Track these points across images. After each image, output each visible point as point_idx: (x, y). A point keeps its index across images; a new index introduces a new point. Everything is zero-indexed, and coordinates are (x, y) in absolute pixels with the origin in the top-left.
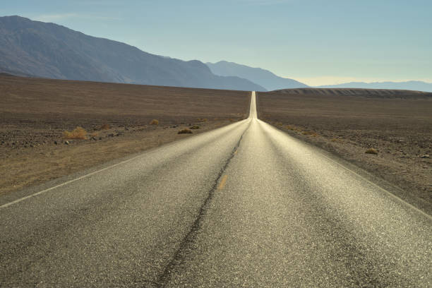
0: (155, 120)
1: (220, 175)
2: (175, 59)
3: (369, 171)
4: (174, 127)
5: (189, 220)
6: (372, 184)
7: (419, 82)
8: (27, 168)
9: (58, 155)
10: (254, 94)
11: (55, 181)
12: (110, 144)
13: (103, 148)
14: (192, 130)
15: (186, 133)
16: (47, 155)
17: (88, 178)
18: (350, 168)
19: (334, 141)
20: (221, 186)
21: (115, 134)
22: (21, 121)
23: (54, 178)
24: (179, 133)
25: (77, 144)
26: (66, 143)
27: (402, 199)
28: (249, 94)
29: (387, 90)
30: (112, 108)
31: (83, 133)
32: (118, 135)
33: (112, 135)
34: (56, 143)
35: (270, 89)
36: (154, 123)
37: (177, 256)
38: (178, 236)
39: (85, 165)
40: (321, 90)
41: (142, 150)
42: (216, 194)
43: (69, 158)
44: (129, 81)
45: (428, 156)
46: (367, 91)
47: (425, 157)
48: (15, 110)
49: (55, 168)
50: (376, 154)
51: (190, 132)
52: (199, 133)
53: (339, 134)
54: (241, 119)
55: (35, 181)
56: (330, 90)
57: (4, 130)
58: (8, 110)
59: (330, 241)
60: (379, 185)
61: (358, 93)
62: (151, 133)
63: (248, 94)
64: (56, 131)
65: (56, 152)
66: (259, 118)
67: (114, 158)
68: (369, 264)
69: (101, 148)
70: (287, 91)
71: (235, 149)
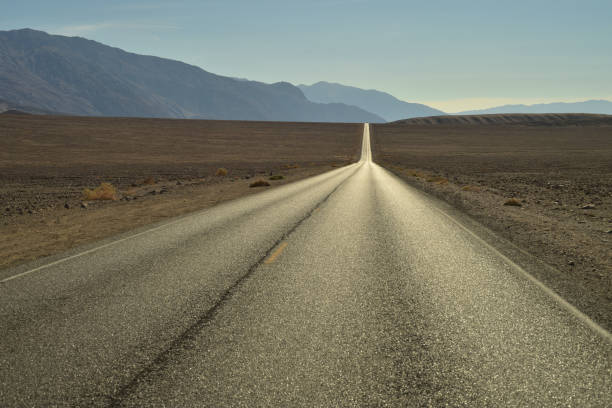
0: (223, 169)
1: (277, 244)
2: (254, 82)
3: (496, 230)
4: (247, 178)
5: (202, 307)
6: (490, 247)
7: (601, 101)
8: (13, 243)
9: (65, 223)
10: (367, 127)
11: (41, 260)
12: (146, 205)
13: (134, 211)
14: (270, 182)
15: (261, 186)
16: (49, 224)
17: (91, 254)
19: (466, 190)
20: (272, 258)
21: (158, 190)
22: (33, 178)
23: (45, 256)
24: (252, 186)
25: (100, 207)
26: (83, 206)
27: (523, 268)
28: (360, 127)
29: (556, 115)
30: (167, 154)
31: (109, 189)
32: (161, 192)
33: (153, 193)
34: (67, 206)
35: (390, 119)
36: (221, 174)
37: (161, 359)
38: (175, 332)
39: (97, 236)
40: (463, 118)
41: (187, 212)
42: (259, 272)
43: (80, 226)
45: (592, 205)
46: (528, 117)
47: (588, 208)
48: (30, 163)
49: (52, 241)
50: (520, 206)
51: (267, 185)
52: (280, 184)
53: (480, 179)
54: (349, 163)
55: (16, 261)
56: (475, 118)
57: (3, 191)
58: (18, 163)
59: (389, 330)
61: (516, 121)
62: (211, 188)
64: (76, 190)
65: (64, 220)
66: (374, 160)
68: (431, 360)
69: (130, 211)
70: (414, 121)
71: (318, 205)
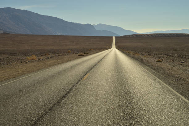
0: (70, 51)
1: (86, 74)
2: (79, 24)
3: (154, 69)
4: (77, 53)
5: (63, 93)
8: (5, 73)
10: (114, 38)
11: (14, 79)
12: (46, 62)
13: (42, 63)
14: (84, 54)
15: (81, 56)
16: (16, 68)
17: (29, 77)
18: (146, 68)
19: (145, 57)
20: (85, 78)
21: (49, 57)
22: (11, 53)
23: (15, 77)
24: (78, 56)
25: (31, 62)
26: (26, 62)
27: (162, 81)
30: (52, 46)
31: (35, 57)
32: (50, 58)
33: (48, 58)
34: (21, 62)
35: (121, 35)
37: (50, 109)
38: (55, 101)
39: (31, 71)
40: (144, 35)
41: (59, 64)
42: (81, 82)
43: (25, 68)
44: (59, 34)
45: (184, 62)
47: (182, 63)
48: (10, 49)
49: (17, 73)
50: (161, 62)
51: (83, 55)
52: (87, 55)
53: (149, 54)
54: (108, 49)
55: (6, 79)
56: (147, 35)
57: (2, 58)
58: (7, 49)
59: (121, 100)
60: (155, 75)
61: (160, 36)
62: (66, 56)
63: (112, 38)
64: (24, 57)
65: (20, 67)
66: (116, 48)
67: (44, 68)
68: (134, 109)
69: (41, 64)
70: (128, 36)
71: (99, 62)
